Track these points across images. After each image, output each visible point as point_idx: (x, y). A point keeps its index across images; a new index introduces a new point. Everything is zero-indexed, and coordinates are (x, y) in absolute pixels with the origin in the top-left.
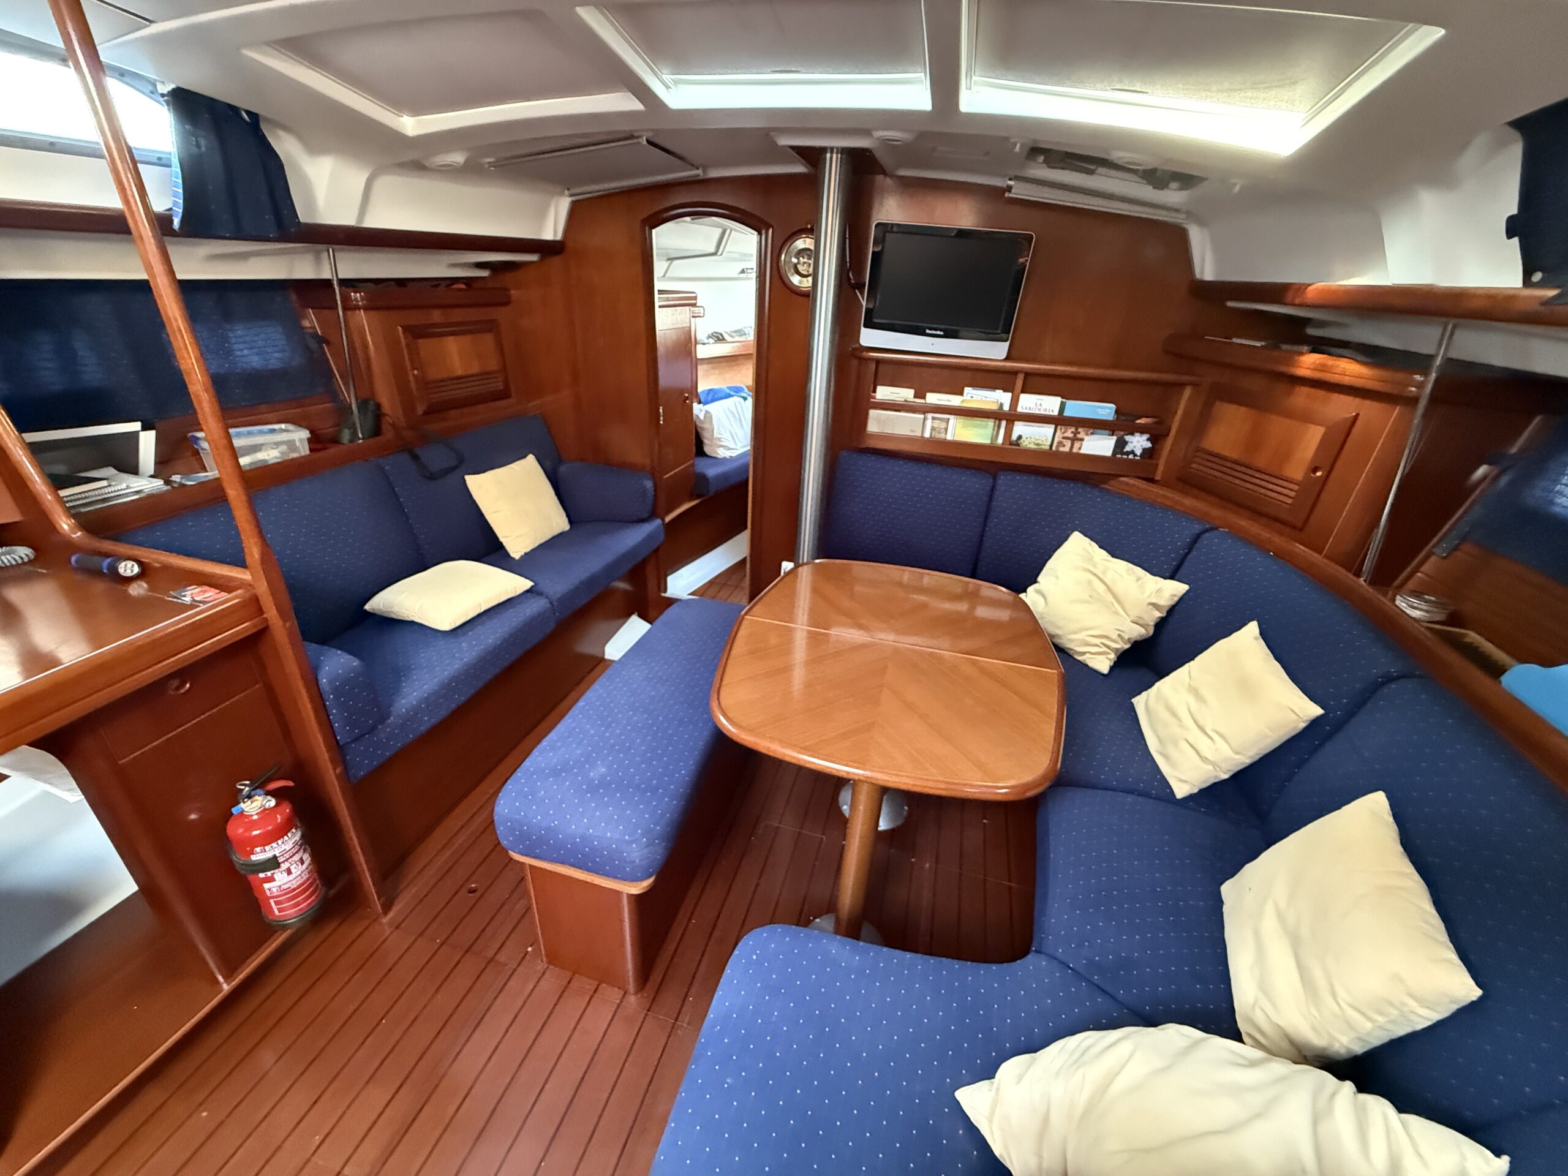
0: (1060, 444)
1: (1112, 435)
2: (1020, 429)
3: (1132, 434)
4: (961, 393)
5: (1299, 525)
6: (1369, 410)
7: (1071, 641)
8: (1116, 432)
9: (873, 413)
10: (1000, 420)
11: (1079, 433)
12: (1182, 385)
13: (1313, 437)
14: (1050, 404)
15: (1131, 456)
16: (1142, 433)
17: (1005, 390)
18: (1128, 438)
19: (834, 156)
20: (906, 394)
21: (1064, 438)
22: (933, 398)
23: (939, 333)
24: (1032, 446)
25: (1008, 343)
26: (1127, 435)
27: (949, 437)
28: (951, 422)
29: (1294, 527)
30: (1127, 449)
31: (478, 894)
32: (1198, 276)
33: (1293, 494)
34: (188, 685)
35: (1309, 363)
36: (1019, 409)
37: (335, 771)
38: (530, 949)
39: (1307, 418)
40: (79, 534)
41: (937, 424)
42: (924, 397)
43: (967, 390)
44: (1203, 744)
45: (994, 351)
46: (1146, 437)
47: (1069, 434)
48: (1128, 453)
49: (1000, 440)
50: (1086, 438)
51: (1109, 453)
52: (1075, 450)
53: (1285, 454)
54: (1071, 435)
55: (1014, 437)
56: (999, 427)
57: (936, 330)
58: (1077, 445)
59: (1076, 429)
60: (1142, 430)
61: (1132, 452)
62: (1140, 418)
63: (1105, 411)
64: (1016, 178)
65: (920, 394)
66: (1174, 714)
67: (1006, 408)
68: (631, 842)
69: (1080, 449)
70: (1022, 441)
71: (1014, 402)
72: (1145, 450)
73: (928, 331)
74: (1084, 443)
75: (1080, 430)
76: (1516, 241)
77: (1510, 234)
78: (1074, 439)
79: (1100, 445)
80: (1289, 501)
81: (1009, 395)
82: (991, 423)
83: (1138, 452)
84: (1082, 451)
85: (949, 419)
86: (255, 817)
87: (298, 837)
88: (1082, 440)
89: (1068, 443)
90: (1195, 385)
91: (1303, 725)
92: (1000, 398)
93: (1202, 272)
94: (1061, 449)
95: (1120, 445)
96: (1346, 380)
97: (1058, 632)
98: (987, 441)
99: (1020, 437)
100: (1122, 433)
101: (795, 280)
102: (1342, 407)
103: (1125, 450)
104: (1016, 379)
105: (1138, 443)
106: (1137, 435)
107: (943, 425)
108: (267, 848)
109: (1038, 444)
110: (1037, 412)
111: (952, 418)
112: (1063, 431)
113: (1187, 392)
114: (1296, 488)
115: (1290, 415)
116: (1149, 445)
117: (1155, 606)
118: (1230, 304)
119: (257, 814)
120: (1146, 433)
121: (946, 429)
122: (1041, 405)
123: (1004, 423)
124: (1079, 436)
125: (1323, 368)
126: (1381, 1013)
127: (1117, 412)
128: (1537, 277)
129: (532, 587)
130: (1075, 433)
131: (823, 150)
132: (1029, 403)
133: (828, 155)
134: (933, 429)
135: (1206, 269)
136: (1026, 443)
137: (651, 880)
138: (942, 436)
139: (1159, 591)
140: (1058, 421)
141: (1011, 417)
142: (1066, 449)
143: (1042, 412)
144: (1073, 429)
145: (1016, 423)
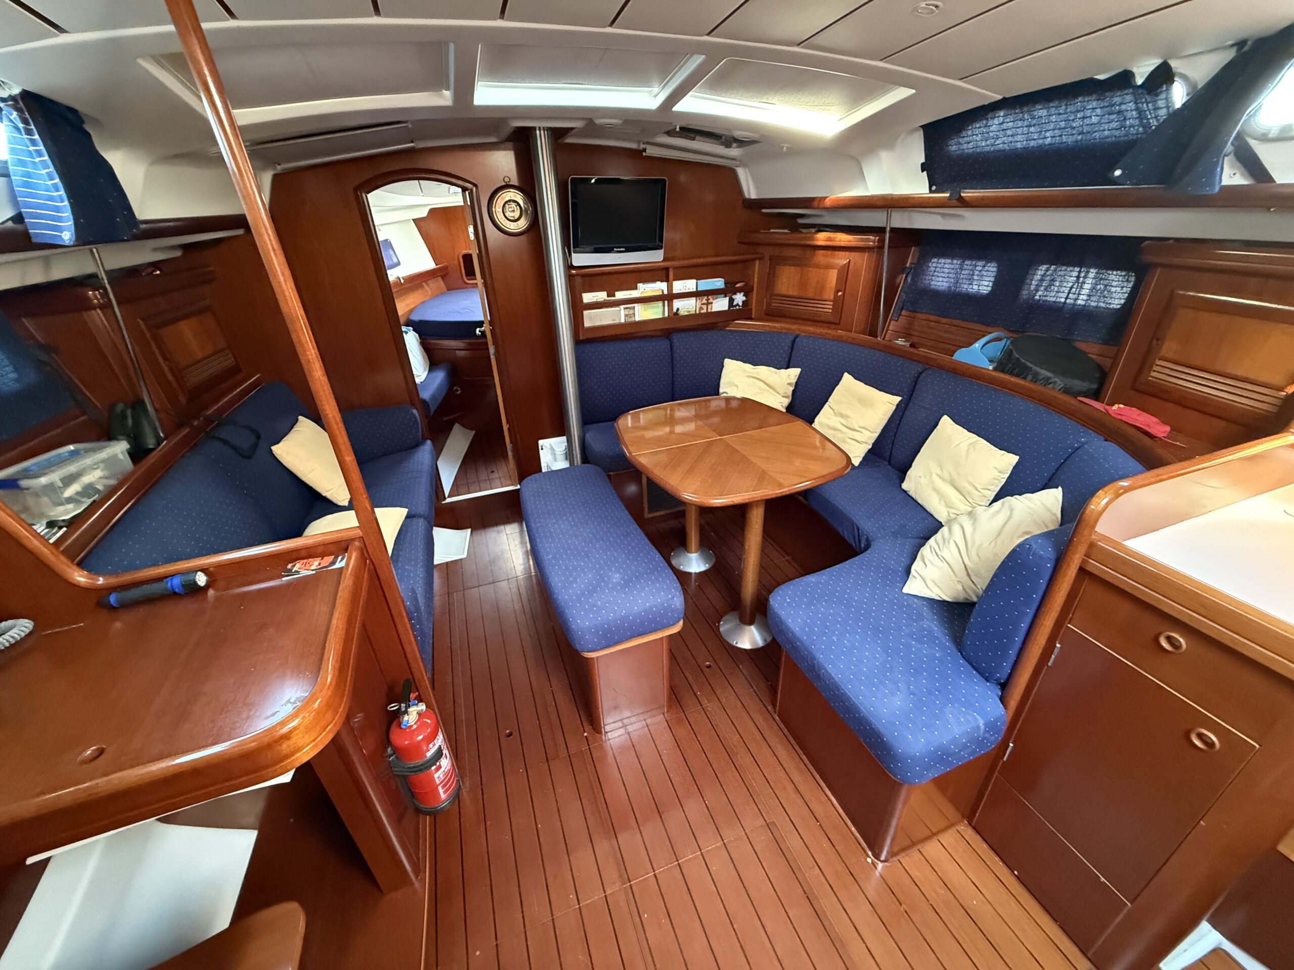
0: (701, 308)
1: (726, 296)
2: (677, 304)
3: (735, 294)
4: (636, 288)
5: (838, 322)
6: (854, 256)
9: (586, 313)
10: (664, 301)
12: (754, 260)
13: (833, 276)
14: (689, 285)
15: (737, 307)
16: (740, 292)
17: (662, 281)
18: (734, 297)
19: (542, 132)
20: (601, 296)
21: (702, 304)
22: (620, 295)
23: (622, 249)
24: (686, 313)
25: (663, 250)
26: (733, 295)
27: (637, 319)
28: (636, 309)
29: (834, 324)
30: (735, 303)
31: (516, 734)
32: (747, 196)
33: (830, 307)
35: (821, 237)
36: (674, 292)
38: (585, 734)
39: (829, 267)
41: (627, 312)
42: (614, 296)
43: (640, 285)
44: (857, 436)
45: (655, 257)
46: (742, 294)
47: (704, 301)
48: (736, 306)
49: (666, 315)
50: (714, 302)
51: (726, 308)
52: (709, 311)
53: (821, 287)
54: (705, 302)
55: (675, 310)
56: (664, 306)
57: (620, 248)
58: (710, 307)
60: (739, 290)
61: (738, 305)
62: (737, 283)
63: (718, 283)
64: (648, 143)
65: (611, 294)
66: (835, 429)
67: (666, 292)
69: (712, 309)
70: (679, 311)
71: (670, 287)
72: (743, 302)
73: (616, 249)
74: (713, 305)
75: (710, 297)
76: (925, 173)
77: (923, 171)
78: (708, 304)
79: (720, 304)
80: (830, 311)
81: (665, 284)
82: (660, 304)
83: (741, 304)
84: (714, 310)
85: (634, 307)
88: (712, 303)
89: (705, 307)
90: (760, 259)
92: (660, 287)
93: (749, 195)
94: (702, 311)
95: (731, 301)
96: (843, 244)
98: (661, 316)
99: (678, 309)
100: (730, 295)
102: (842, 259)
104: (669, 272)
105: (739, 298)
106: (738, 294)
107: (632, 312)
109: (688, 312)
110: (684, 291)
111: (636, 305)
112: (700, 300)
113: (757, 262)
114: (832, 303)
115: (818, 266)
116: (744, 298)
117: (790, 384)
118: (764, 211)
120: (742, 292)
121: (634, 314)
122: (685, 286)
123: (666, 302)
124: (710, 301)
125: (830, 239)
127: (725, 283)
128: (934, 188)
129: (408, 512)
130: (708, 300)
131: (534, 129)
132: (680, 286)
133: (538, 132)
134: (626, 316)
135: (751, 191)
136: (682, 312)
138: (633, 319)
140: (697, 294)
141: (669, 297)
142: (704, 311)
143: (687, 291)
144: (706, 298)
145: (674, 301)
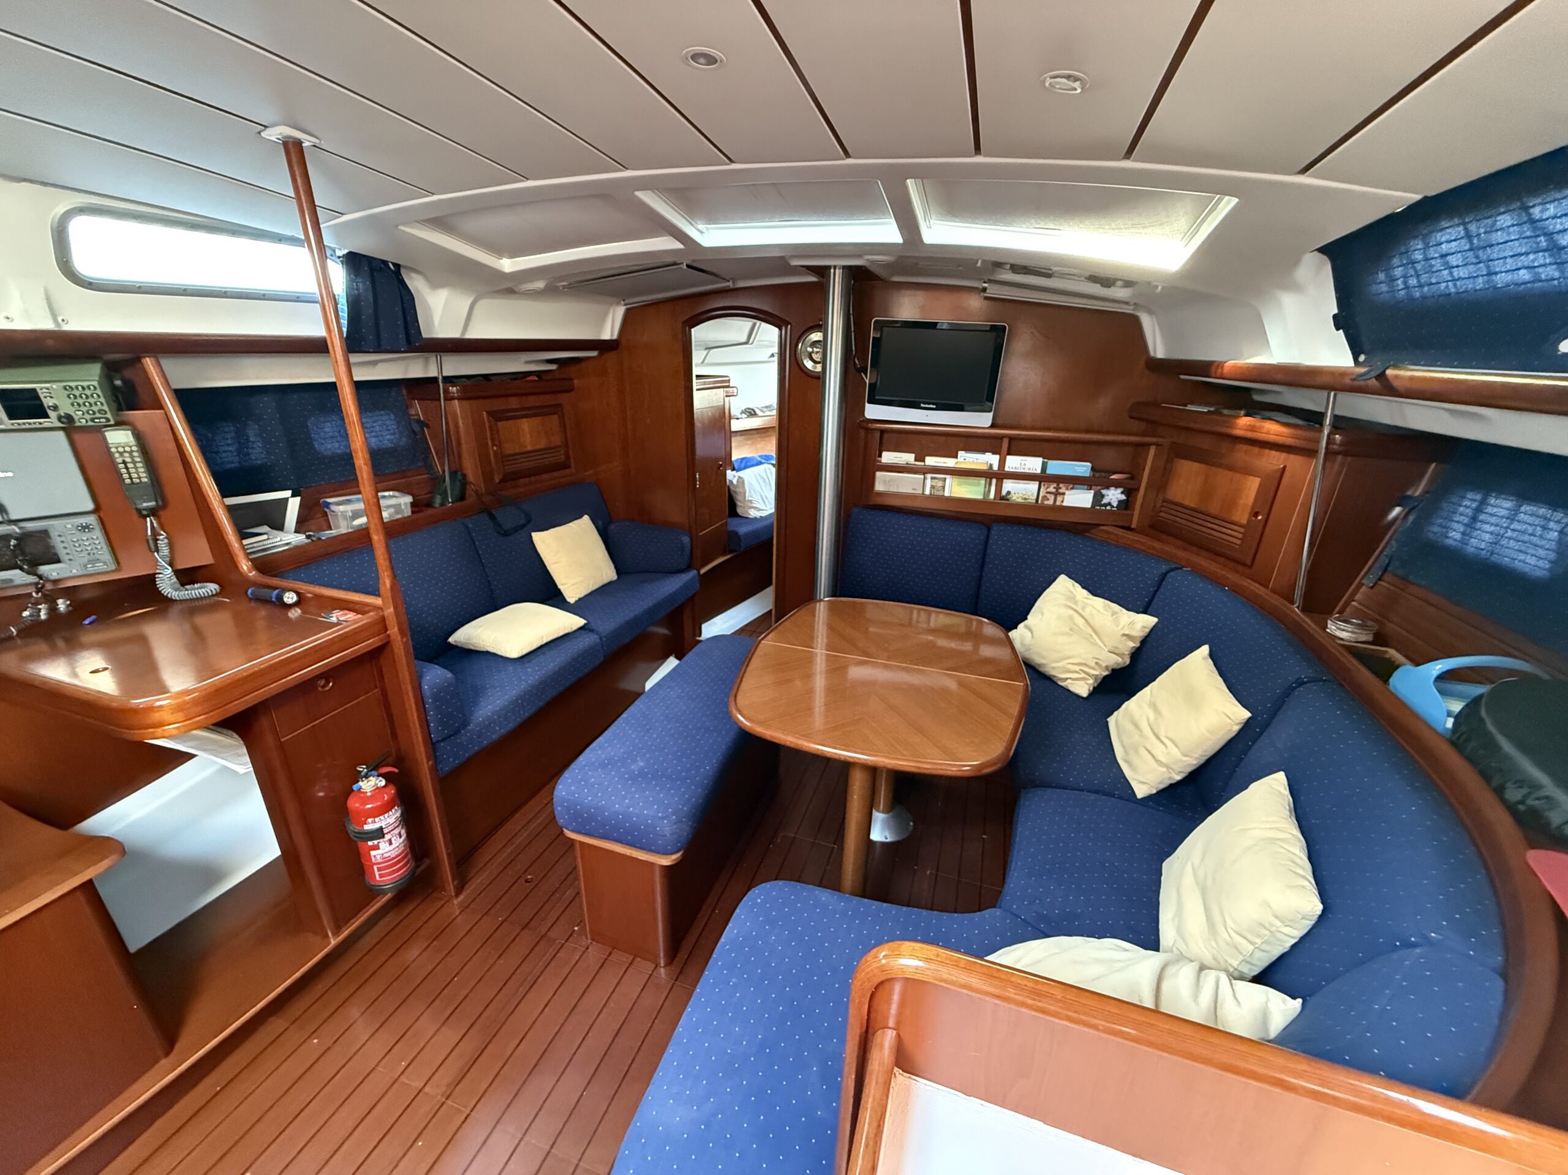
0: (1045, 498)
1: (1090, 489)
2: (1008, 486)
3: (1108, 488)
4: (956, 457)
5: (1248, 563)
6: (1294, 462)
7: (1054, 668)
8: (1093, 487)
9: (879, 474)
10: (991, 479)
11: (1060, 488)
12: (1149, 445)
13: (1252, 485)
14: (1033, 464)
15: (1108, 508)
16: (1116, 487)
17: (994, 453)
18: (1104, 492)
19: (837, 270)
20: (908, 458)
21: (1047, 493)
22: (931, 461)
23: (931, 406)
24: (1020, 500)
25: (991, 414)
26: (1103, 489)
27: (947, 494)
28: (948, 481)
29: (1244, 564)
30: (1105, 501)
31: (532, 885)
32: (1152, 354)
33: (1240, 536)
34: (331, 684)
35: (1244, 423)
36: (1007, 469)
37: (428, 763)
38: (576, 928)
39: (1248, 471)
40: (254, 573)
41: (935, 482)
42: (924, 461)
43: (960, 453)
44: (1159, 750)
45: (980, 420)
46: (1120, 490)
47: (1052, 489)
48: (1105, 505)
49: (992, 496)
50: (1067, 492)
51: (1089, 505)
52: (1058, 503)
53: (1231, 502)
54: (1054, 490)
55: (1004, 493)
56: (990, 485)
57: (929, 404)
58: (1059, 498)
59: (1058, 485)
60: (1116, 484)
61: (1109, 504)
62: (1114, 473)
63: (1082, 469)
64: (990, 281)
65: (920, 458)
66: (1136, 726)
67: (995, 468)
68: (663, 818)
69: (1062, 502)
70: (1011, 496)
71: (1002, 463)
72: (1120, 502)
73: (922, 405)
74: (1066, 497)
75: (1061, 485)
76: (1341, 331)
77: (1338, 329)
78: (1057, 494)
79: (1080, 499)
80: (1238, 542)
81: (997, 457)
82: (983, 481)
83: (1115, 504)
84: (1065, 504)
85: (945, 479)
86: (369, 794)
87: (398, 814)
88: (1064, 494)
89: (1052, 498)
90: (1157, 445)
91: (1236, 728)
92: (989, 460)
93: (1155, 352)
94: (1046, 502)
95: (1098, 498)
96: (1272, 438)
97: (1043, 661)
98: (980, 497)
99: (1009, 493)
100: (1099, 488)
101: (809, 364)
102: (1274, 460)
103: (1102, 503)
104: (1002, 443)
105: (1114, 496)
106: (1112, 489)
107: (940, 484)
108: (377, 819)
109: (1025, 499)
110: (1022, 471)
111: (948, 477)
112: (1046, 486)
113: (1152, 451)
114: (1242, 530)
115: (1231, 468)
116: (1123, 497)
117: (1129, 637)
118: (1182, 377)
119: (370, 792)
120: (1120, 487)
121: (944, 487)
122: (1025, 465)
123: (994, 481)
124: (1061, 491)
125: (1252, 428)
126: (1258, 936)
127: (1093, 469)
128: (1362, 358)
129: (585, 624)
130: (1057, 488)
131: (829, 267)
132: (1014, 463)
133: (832, 271)
134: (933, 487)
135: (1158, 349)
136: (1016, 498)
137: (679, 855)
138: (940, 493)
139: (1132, 623)
140: (1042, 478)
141: (1001, 475)
142: (1050, 502)
143: (1027, 471)
144: (1055, 485)
145: (1005, 481)
